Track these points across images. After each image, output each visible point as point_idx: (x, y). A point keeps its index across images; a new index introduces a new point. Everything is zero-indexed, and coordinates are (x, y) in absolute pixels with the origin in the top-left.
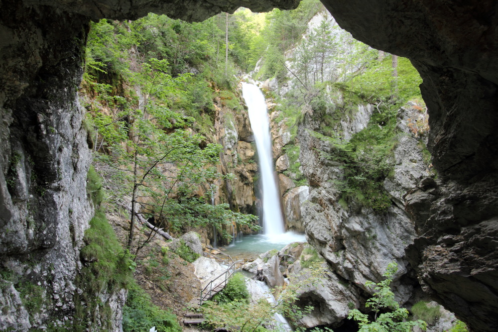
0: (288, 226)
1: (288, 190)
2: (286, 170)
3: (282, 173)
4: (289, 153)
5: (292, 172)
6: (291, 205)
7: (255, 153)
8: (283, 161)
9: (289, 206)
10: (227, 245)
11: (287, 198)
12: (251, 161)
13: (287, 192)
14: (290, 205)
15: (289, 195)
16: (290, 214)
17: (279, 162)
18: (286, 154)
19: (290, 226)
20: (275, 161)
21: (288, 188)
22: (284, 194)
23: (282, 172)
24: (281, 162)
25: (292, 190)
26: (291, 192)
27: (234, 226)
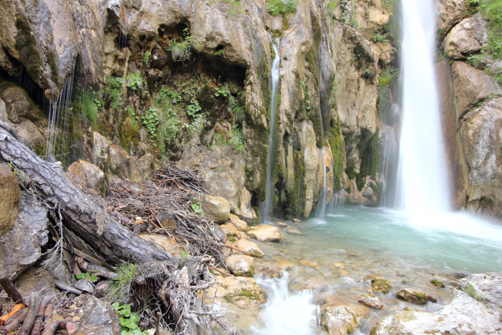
0: (467, 197)
1: (482, 100)
2: (478, 52)
3: (464, 60)
4: (488, 10)
5: (495, 57)
6: (490, 137)
7: (390, 17)
8: (471, 31)
9: (484, 140)
10: (302, 217)
11: (477, 121)
12: (379, 36)
13: (476, 106)
14: (486, 138)
15: (483, 113)
16: (485, 163)
17: (456, 35)
18: (478, 14)
19: (475, 195)
20: (442, 35)
21: (481, 95)
22: (466, 112)
23: (465, 57)
24: (464, 32)
25: (492, 102)
26: (493, 106)
27: (328, 169)
